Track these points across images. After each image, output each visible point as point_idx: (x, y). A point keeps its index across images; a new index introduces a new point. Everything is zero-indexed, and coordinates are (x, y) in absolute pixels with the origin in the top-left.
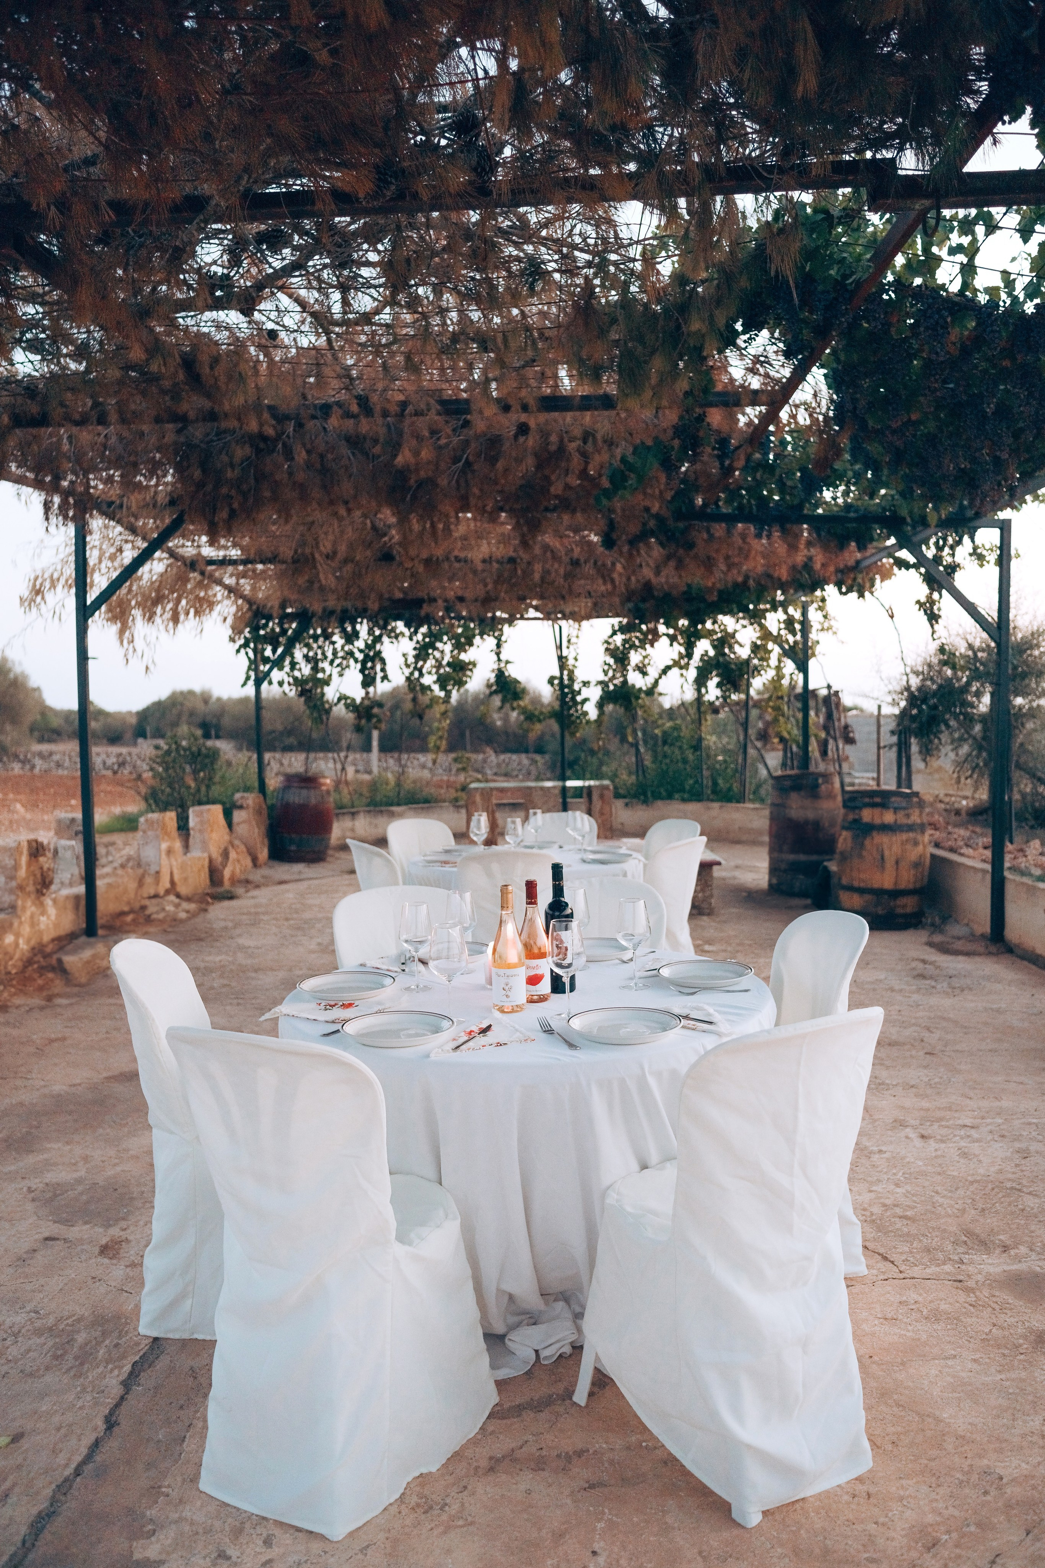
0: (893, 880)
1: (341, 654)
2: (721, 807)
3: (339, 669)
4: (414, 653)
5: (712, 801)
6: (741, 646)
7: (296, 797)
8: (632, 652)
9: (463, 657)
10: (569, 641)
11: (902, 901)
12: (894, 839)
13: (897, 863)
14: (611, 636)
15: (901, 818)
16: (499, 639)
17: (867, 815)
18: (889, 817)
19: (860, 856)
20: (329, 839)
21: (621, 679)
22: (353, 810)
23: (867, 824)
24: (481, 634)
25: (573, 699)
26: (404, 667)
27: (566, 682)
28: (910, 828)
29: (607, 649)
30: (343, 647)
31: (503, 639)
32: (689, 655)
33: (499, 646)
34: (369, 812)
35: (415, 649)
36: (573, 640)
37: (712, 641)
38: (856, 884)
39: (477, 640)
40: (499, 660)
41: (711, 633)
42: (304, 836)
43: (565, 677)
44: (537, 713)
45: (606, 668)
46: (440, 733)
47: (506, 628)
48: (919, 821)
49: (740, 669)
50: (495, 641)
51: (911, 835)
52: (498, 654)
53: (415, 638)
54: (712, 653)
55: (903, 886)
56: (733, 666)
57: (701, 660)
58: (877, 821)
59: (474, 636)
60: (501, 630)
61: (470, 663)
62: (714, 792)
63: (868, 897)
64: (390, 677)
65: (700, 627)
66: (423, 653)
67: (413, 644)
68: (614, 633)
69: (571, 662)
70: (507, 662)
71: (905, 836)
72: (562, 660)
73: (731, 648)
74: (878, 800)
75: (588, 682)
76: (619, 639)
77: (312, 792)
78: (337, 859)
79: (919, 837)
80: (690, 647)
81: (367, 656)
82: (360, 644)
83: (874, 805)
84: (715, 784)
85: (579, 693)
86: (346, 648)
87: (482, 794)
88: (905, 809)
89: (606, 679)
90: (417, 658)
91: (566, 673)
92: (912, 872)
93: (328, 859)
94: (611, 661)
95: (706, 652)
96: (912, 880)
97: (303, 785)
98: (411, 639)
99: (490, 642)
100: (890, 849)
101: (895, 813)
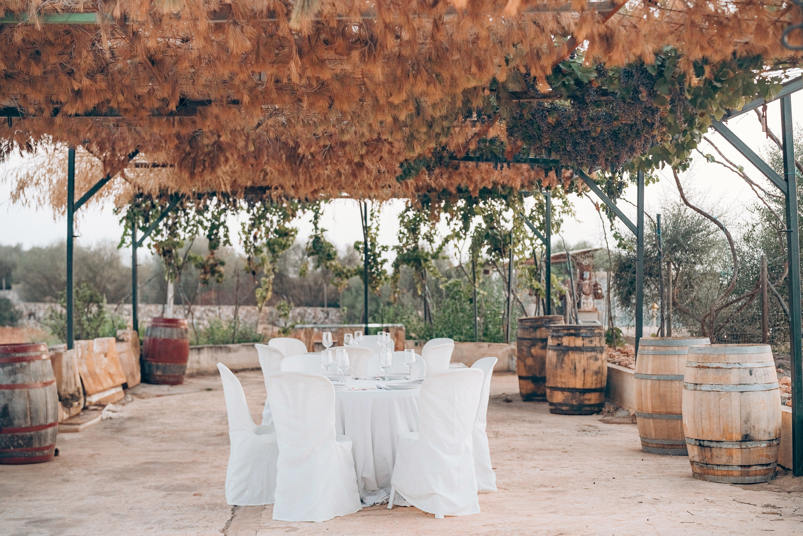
0: (582, 383)
1: (192, 223)
2: (489, 346)
3: (190, 234)
4: (250, 222)
5: (483, 341)
6: (506, 221)
7: (162, 333)
8: (422, 224)
9: (287, 225)
10: (372, 215)
11: (588, 396)
12: (582, 355)
13: (584, 371)
14: (406, 211)
15: (587, 343)
16: (317, 212)
17: (566, 341)
18: (579, 342)
19: (562, 367)
20: (186, 366)
21: (413, 245)
22: (199, 346)
23: (566, 346)
24: (303, 208)
25: (375, 260)
26: (241, 233)
27: (369, 247)
28: (593, 349)
29: (402, 222)
30: (194, 217)
31: (320, 212)
32: (466, 227)
33: (316, 217)
34: (211, 348)
35: (251, 219)
36: (376, 214)
37: (485, 217)
38: (559, 385)
39: (299, 213)
40: (316, 228)
41: (482, 211)
42: (168, 364)
43: (369, 243)
44: (345, 271)
45: (401, 236)
46: (266, 286)
47: (322, 203)
48: (599, 345)
49: (504, 240)
50: (313, 214)
51: (593, 354)
52: (315, 224)
53: (251, 211)
54: (484, 226)
55: (588, 386)
56: (499, 237)
57: (476, 231)
58: (572, 345)
59: (297, 209)
60: (318, 205)
61: (292, 231)
62: (485, 335)
63: (566, 393)
64: (231, 241)
65: (474, 206)
66: (257, 222)
67: (250, 216)
68: (408, 209)
69: (373, 231)
70: (323, 230)
71: (589, 354)
72: (366, 229)
73: (498, 222)
74: (572, 331)
75: (387, 247)
76: (411, 214)
77: (175, 330)
78: (191, 383)
79: (599, 355)
80: (466, 220)
81: (213, 224)
82: (209, 215)
83: (570, 335)
84: (487, 329)
85: (379, 255)
86: (197, 218)
87: (305, 333)
88: (589, 337)
89: (401, 245)
90: (253, 226)
91: (369, 239)
92: (595, 377)
93: (184, 383)
94: (406, 231)
95: (480, 224)
96: (594, 382)
97: (168, 324)
98: (248, 212)
99: (310, 214)
100: (580, 362)
101: (583, 340)
